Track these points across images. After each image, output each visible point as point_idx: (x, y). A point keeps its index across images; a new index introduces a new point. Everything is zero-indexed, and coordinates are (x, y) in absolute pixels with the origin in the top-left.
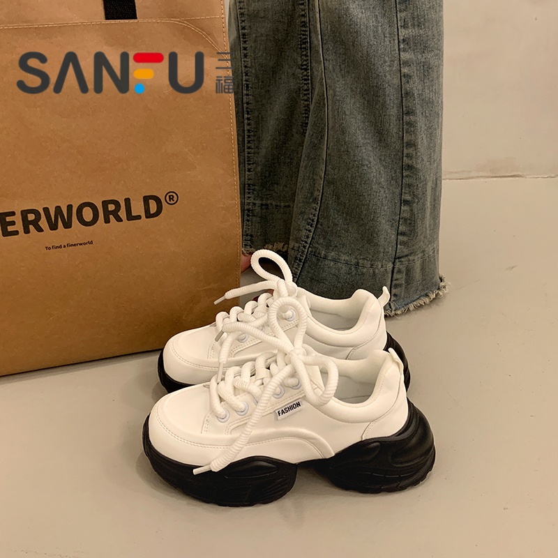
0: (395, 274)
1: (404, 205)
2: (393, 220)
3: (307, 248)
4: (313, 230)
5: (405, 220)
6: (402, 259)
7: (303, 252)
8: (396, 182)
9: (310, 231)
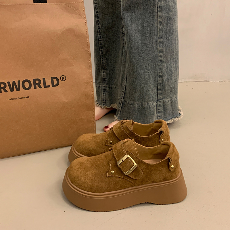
0: (158, 107)
2: (155, 84)
3: (123, 99)
7: (121, 101)
9: (123, 92)
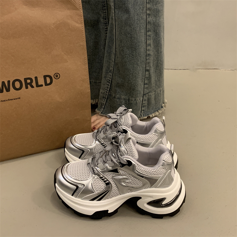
0: (143, 101)
3: (108, 93)
4: (110, 85)
6: (146, 95)
7: (106, 94)
9: (108, 85)
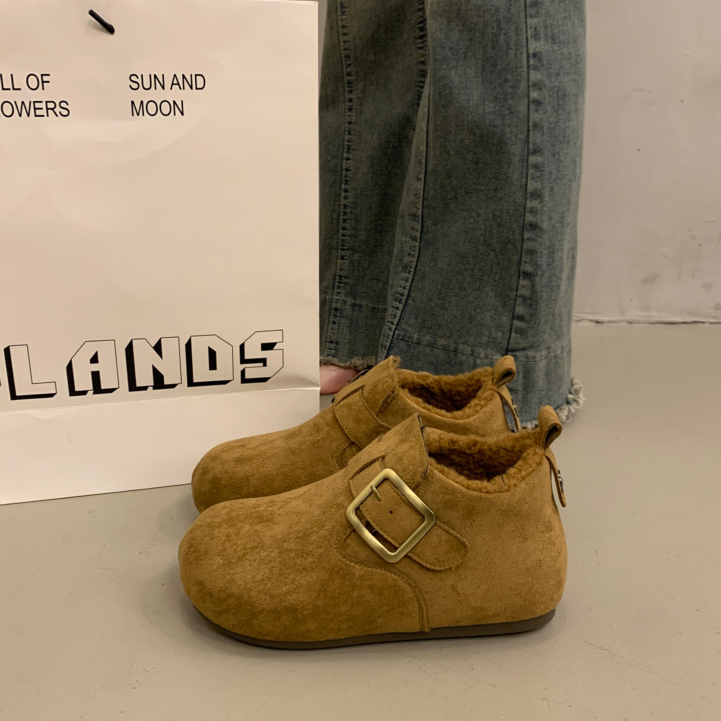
1: (524, 278)
5: (524, 298)
8: (515, 246)
